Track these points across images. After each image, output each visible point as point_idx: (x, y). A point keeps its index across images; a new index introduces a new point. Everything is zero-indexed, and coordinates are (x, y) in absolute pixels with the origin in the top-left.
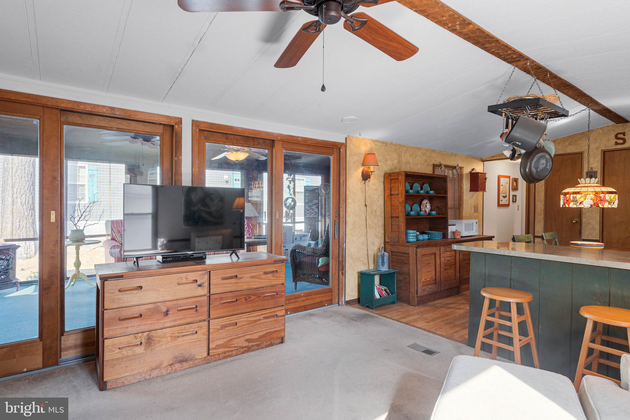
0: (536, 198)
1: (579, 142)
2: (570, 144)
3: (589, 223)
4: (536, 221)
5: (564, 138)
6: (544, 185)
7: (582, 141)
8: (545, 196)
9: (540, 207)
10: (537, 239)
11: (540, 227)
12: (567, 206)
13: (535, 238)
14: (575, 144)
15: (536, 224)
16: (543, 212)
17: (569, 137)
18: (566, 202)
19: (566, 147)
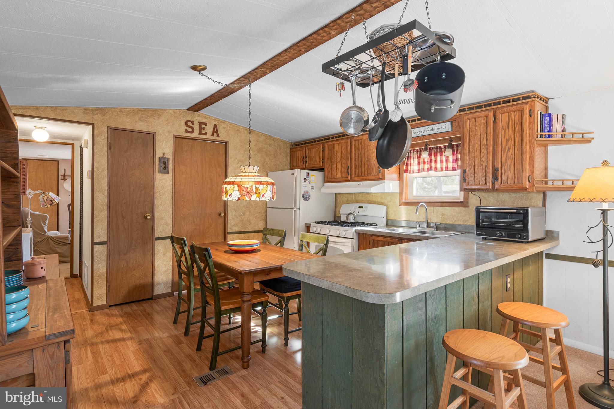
0: (95, 186)
1: (151, 120)
2: (140, 120)
3: (162, 218)
4: (95, 220)
5: (134, 110)
6: (106, 168)
7: (154, 119)
8: (108, 184)
9: (101, 200)
10: (97, 246)
11: (102, 229)
12: (248, 199)
13: (94, 246)
14: (146, 121)
15: (95, 224)
16: (105, 208)
17: (140, 110)
18: (245, 194)
19: (136, 122)
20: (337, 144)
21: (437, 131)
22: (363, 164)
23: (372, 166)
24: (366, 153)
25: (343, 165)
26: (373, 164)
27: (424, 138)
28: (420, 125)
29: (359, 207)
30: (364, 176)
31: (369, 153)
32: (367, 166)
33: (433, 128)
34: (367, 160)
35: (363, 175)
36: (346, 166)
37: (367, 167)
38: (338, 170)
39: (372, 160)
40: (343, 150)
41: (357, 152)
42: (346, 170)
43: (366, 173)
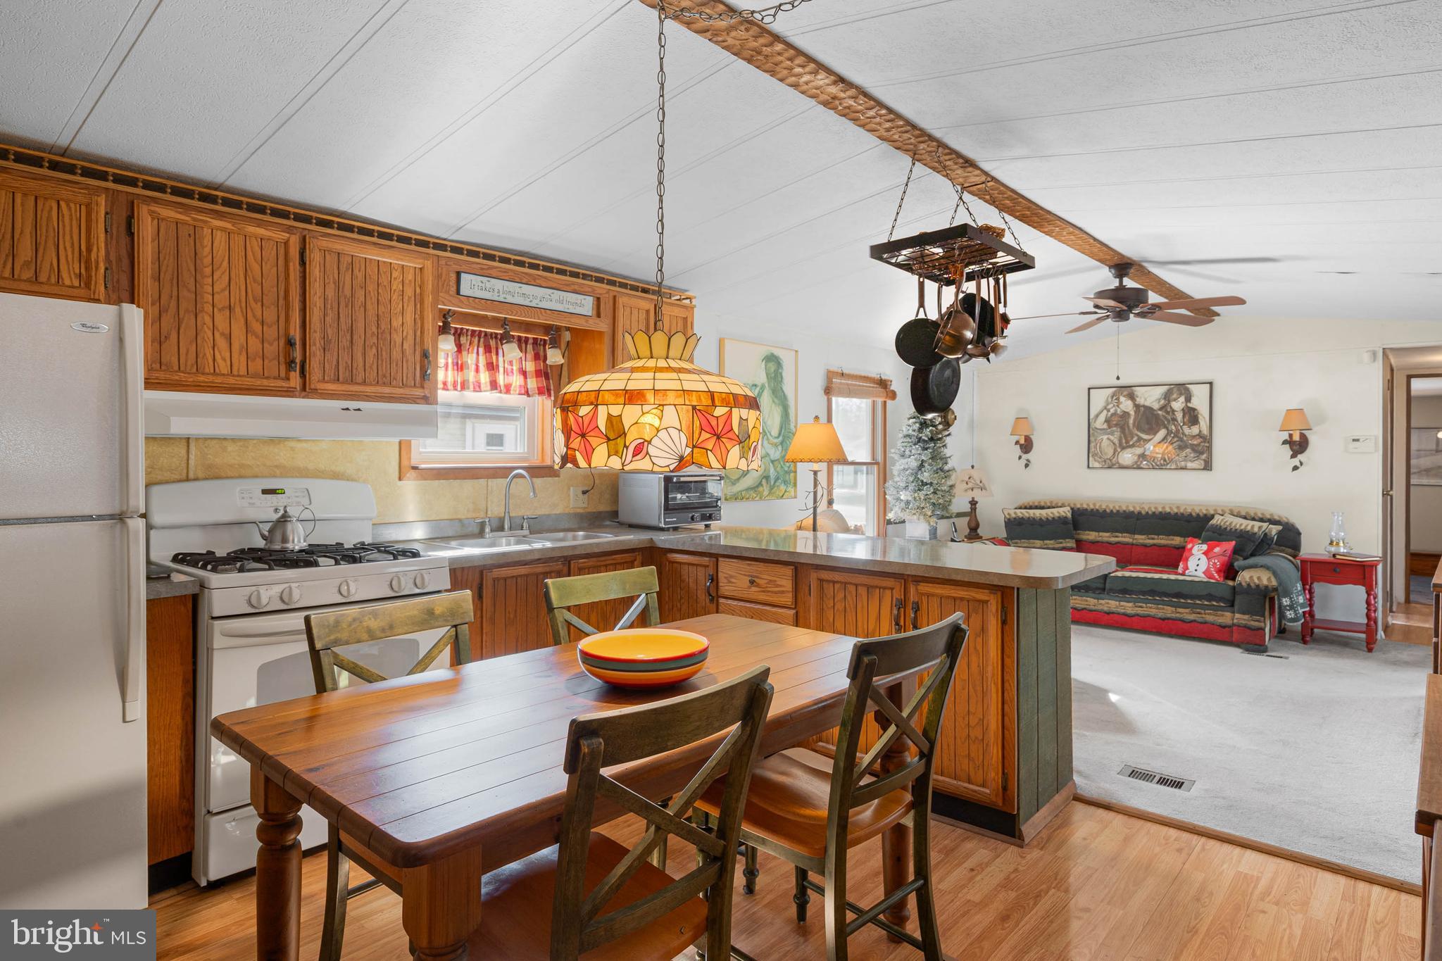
20: (223, 229)
21: (567, 306)
22: (359, 343)
23: (396, 354)
24: (369, 306)
25: (256, 326)
26: (398, 349)
27: (541, 313)
28: (535, 280)
29: (265, 492)
30: (364, 383)
31: (382, 309)
32: (374, 350)
33: (561, 298)
34: (374, 329)
35: (359, 379)
36: (271, 333)
37: (378, 356)
38: (222, 343)
39: (394, 336)
40: (256, 268)
41: (330, 293)
42: (271, 349)
43: (372, 375)
